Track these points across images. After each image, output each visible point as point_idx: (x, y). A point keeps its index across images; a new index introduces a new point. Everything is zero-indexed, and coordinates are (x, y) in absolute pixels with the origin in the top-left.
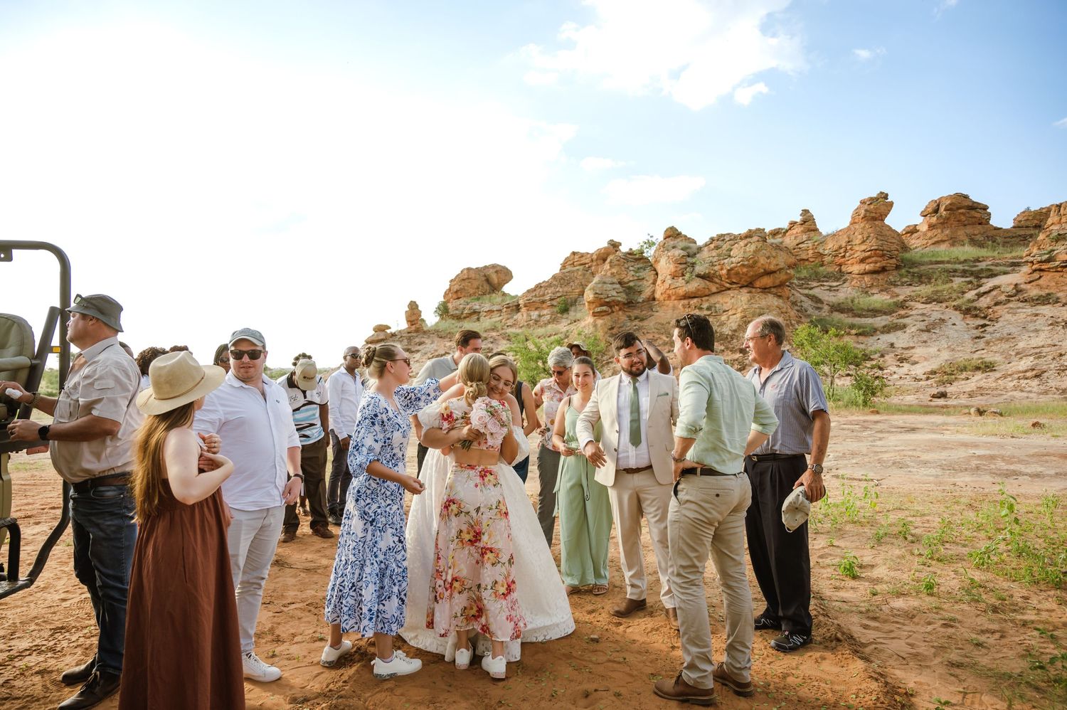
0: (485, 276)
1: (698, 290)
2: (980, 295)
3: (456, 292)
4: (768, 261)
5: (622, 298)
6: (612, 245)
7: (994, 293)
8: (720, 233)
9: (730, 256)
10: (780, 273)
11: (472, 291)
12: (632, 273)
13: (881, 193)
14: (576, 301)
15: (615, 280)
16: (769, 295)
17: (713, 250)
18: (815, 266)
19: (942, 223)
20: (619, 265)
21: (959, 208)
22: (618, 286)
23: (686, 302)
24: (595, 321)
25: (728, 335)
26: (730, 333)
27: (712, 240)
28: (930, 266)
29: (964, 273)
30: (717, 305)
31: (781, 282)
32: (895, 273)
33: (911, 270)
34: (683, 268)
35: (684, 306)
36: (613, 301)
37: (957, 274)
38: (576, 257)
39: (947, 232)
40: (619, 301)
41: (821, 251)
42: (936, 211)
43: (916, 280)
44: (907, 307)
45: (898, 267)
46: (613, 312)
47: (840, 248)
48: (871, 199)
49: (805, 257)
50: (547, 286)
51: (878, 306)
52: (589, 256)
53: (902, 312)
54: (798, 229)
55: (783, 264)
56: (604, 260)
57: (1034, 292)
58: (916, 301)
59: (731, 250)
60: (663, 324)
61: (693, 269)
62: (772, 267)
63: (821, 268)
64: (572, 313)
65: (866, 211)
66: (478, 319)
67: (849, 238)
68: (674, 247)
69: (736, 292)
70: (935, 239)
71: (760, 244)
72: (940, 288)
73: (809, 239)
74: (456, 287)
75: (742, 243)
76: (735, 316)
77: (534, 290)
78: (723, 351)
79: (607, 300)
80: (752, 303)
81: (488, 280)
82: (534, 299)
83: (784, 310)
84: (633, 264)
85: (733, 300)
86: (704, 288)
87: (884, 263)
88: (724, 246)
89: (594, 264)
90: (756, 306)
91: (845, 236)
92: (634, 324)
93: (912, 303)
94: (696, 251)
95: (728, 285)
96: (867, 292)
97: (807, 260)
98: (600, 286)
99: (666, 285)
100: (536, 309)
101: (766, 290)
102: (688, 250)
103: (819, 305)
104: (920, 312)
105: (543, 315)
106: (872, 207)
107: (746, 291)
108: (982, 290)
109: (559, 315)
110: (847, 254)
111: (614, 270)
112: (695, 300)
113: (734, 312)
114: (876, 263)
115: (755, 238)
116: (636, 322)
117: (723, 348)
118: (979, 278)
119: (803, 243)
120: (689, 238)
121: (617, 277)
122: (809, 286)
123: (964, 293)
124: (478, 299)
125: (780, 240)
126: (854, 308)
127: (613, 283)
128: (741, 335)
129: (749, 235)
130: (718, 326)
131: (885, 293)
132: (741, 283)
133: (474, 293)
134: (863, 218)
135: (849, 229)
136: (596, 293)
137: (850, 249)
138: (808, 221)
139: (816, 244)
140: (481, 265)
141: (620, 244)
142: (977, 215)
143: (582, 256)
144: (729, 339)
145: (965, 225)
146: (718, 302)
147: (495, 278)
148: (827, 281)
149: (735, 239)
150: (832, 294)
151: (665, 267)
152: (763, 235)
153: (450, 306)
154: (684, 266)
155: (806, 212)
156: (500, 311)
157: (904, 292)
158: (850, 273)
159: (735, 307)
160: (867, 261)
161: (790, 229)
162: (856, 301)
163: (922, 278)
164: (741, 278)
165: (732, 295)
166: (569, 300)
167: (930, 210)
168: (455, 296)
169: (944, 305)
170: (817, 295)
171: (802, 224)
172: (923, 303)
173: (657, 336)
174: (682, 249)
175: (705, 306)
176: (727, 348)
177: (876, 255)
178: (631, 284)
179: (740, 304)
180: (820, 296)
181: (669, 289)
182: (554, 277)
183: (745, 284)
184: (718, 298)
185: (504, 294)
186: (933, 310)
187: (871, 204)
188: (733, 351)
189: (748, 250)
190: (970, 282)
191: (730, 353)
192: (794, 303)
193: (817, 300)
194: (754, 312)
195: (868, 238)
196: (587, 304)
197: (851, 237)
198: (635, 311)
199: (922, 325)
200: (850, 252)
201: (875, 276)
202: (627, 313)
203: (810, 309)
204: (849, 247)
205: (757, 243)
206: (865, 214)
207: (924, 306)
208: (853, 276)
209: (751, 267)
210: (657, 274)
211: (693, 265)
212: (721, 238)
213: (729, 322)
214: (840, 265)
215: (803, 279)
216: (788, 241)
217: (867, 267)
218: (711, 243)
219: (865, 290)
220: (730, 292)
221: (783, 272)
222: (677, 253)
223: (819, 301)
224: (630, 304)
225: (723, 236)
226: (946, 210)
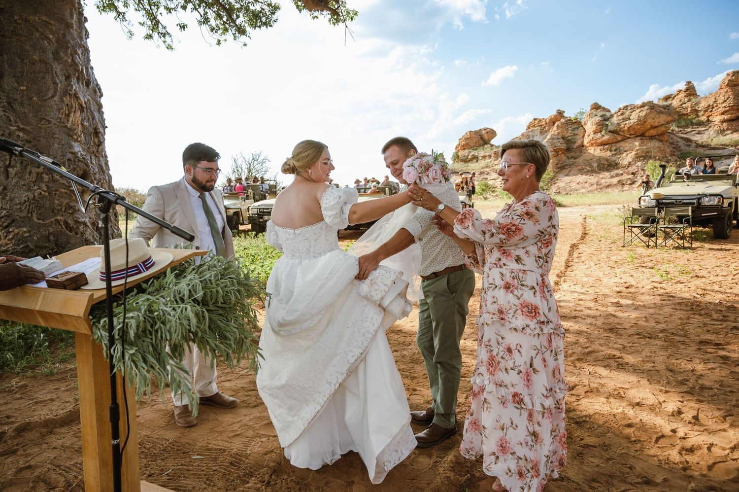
0: (480, 135)
1: (610, 140)
3: (463, 146)
4: (654, 121)
5: (564, 146)
6: (559, 113)
8: (625, 105)
9: (630, 119)
10: (661, 127)
11: (472, 145)
12: (570, 131)
15: (560, 137)
16: (654, 140)
17: (620, 115)
18: (692, 118)
20: (562, 127)
22: (561, 140)
23: (602, 147)
25: (626, 165)
26: (627, 163)
27: (620, 109)
30: (621, 148)
31: (661, 132)
34: (601, 128)
35: (601, 150)
36: (558, 149)
38: (537, 121)
40: (562, 149)
41: (697, 108)
46: (558, 155)
47: (709, 106)
48: (734, 73)
49: (685, 113)
51: (728, 142)
52: (544, 120)
54: (682, 95)
55: (663, 121)
56: (554, 123)
59: (631, 115)
60: (587, 160)
61: (607, 128)
62: (656, 124)
63: (696, 119)
65: (729, 80)
66: (477, 161)
67: (716, 99)
68: (596, 116)
69: (633, 139)
71: (649, 111)
74: (463, 143)
75: (638, 111)
76: (631, 154)
79: (555, 148)
80: (642, 146)
81: (482, 138)
83: (662, 149)
84: (571, 126)
85: (630, 145)
86: (613, 139)
87: (738, 114)
88: (627, 113)
89: (548, 125)
90: (645, 147)
91: (713, 98)
92: (570, 161)
94: (609, 117)
95: (628, 136)
96: (723, 134)
97: (687, 114)
98: (551, 140)
99: (590, 138)
101: (652, 138)
102: (605, 117)
103: (689, 143)
106: (733, 78)
107: (639, 139)
110: (714, 110)
111: (559, 131)
112: (608, 146)
113: (631, 152)
114: (732, 114)
115: (646, 107)
116: (572, 160)
117: (622, 172)
120: (606, 109)
121: (561, 134)
122: (686, 132)
124: (476, 149)
125: (669, 102)
126: (712, 144)
127: (558, 139)
128: (634, 164)
129: (643, 106)
130: (620, 160)
131: (736, 133)
132: (636, 134)
133: (474, 146)
134: (726, 85)
135: (717, 93)
137: (716, 106)
138: (690, 91)
139: (694, 103)
140: (477, 129)
141: (564, 112)
143: (540, 121)
144: (626, 167)
146: (621, 146)
147: (486, 137)
148: (697, 128)
149: (633, 108)
150: (699, 136)
151: (590, 127)
152: (652, 105)
153: (460, 154)
154: (601, 126)
155: (689, 83)
156: (490, 156)
158: (714, 121)
159: (632, 149)
160: (726, 113)
161: (677, 95)
162: (715, 140)
164: (636, 132)
168: (462, 148)
170: (689, 137)
171: (686, 91)
173: (584, 167)
174: (601, 116)
175: (613, 149)
176: (625, 172)
177: (733, 109)
178: (570, 138)
179: (635, 147)
180: (691, 138)
181: (592, 140)
182: (523, 134)
183: (639, 134)
184: (622, 144)
185: (492, 145)
187: (733, 76)
188: (628, 174)
189: (641, 115)
191: (626, 175)
192: (672, 143)
193: (688, 140)
194: (643, 150)
195: (728, 99)
198: (572, 154)
200: (716, 108)
201: (731, 122)
202: (567, 155)
203: (682, 146)
204: (714, 105)
205: (647, 110)
206: (729, 82)
208: (716, 123)
209: (643, 124)
210: (585, 131)
211: (607, 125)
212: (626, 107)
213: (628, 157)
214: (709, 117)
215: (681, 127)
216: (675, 103)
217: (726, 118)
218: (619, 111)
219: (722, 132)
220: (629, 140)
221: (663, 127)
222: (598, 119)
223: (690, 141)
224: (568, 150)
225: (627, 106)
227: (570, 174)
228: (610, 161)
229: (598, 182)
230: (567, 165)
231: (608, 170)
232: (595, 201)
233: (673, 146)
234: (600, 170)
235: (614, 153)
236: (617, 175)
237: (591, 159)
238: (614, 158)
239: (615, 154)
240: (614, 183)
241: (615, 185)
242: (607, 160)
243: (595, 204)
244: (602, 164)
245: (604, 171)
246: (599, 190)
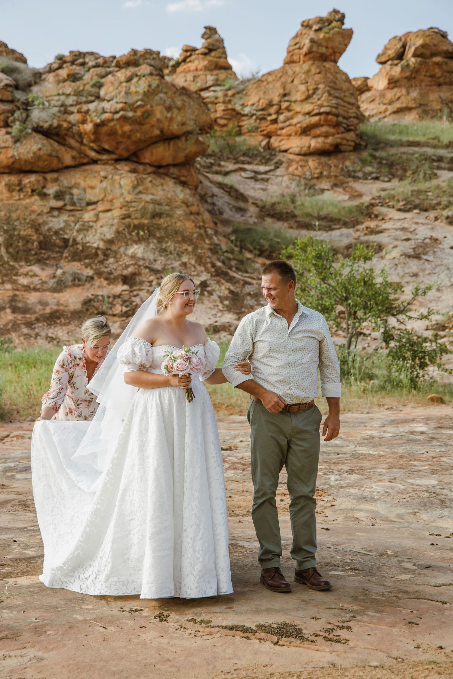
1: (38, 158)
4: (169, 115)
9: (98, 97)
10: (186, 140)
13: (336, 12)
16: (167, 179)
17: (65, 81)
18: (230, 134)
19: (409, 79)
21: (433, 55)
23: (14, 179)
25: (98, 248)
26: (102, 245)
27: (61, 60)
28: (403, 149)
30: (75, 191)
31: (186, 156)
32: (353, 156)
33: (377, 154)
34: (9, 111)
35: (10, 188)
37: (443, 165)
39: (414, 94)
41: (238, 108)
42: (400, 56)
43: (385, 170)
44: (376, 216)
45: (357, 148)
47: (270, 104)
48: (321, 20)
51: (332, 211)
53: (372, 224)
54: (198, 63)
55: (192, 123)
58: (389, 207)
59: (100, 86)
61: (28, 116)
62: (175, 128)
63: (238, 139)
65: (312, 41)
67: (284, 88)
69: (109, 168)
70: (397, 105)
71: (155, 81)
72: (423, 186)
73: (217, 83)
75: (122, 75)
76: (109, 214)
78: (92, 278)
80: (140, 192)
83: (194, 209)
85: (104, 184)
86: (50, 155)
87: (338, 139)
88: (87, 77)
90: (148, 198)
91: (278, 84)
93: (384, 210)
94: (31, 79)
95: (93, 154)
96: (312, 187)
101: (162, 171)
102: (15, 75)
103: (242, 205)
104: (398, 225)
106: (321, 35)
107: (127, 168)
110: (282, 118)
112: (33, 178)
113: (107, 208)
114: (326, 135)
115: (145, 69)
117: (89, 272)
119: (207, 89)
120: (13, 52)
122: (223, 169)
126: (297, 212)
128: (122, 250)
130: (78, 231)
131: (340, 190)
132: (118, 152)
134: (306, 55)
135: (283, 71)
137: (288, 109)
139: (230, 93)
144: (101, 257)
145: (439, 85)
146: (77, 186)
148: (249, 163)
150: (259, 186)
152: (158, 63)
154: (8, 106)
155: (210, 31)
158: (286, 151)
159: (110, 197)
160: (313, 132)
161: (184, 60)
162: (299, 201)
164: (118, 143)
165: (103, 174)
167: (391, 53)
169: (432, 214)
170: (236, 186)
171: (205, 54)
172: (399, 210)
175: (51, 190)
176: (99, 274)
177: (328, 123)
179: (117, 192)
180: (242, 189)
183: (126, 154)
184: (78, 178)
186: (417, 223)
187: (320, 29)
188: (110, 279)
189: (133, 89)
191: (105, 283)
192: (204, 199)
193: (238, 196)
194: (144, 208)
195: (316, 89)
197: (289, 86)
199: (407, 247)
201: (324, 159)
203: (227, 209)
204: (284, 105)
205: (149, 78)
206: (311, 47)
207: (402, 215)
208: (291, 157)
209: (139, 122)
211: (27, 106)
212: (79, 59)
213: (100, 224)
214: (269, 136)
216: (182, 83)
217: (313, 143)
218: (60, 67)
220: (98, 167)
221: (192, 139)
223: (240, 197)
226: (415, 55)
228: (44, 229)
229: (13, 299)
231: (41, 261)
234: (15, 258)
235: (54, 203)
236: (77, 281)
239: (60, 209)
240: (72, 307)
241: (77, 314)
242: (37, 227)
244: (20, 237)
245: (28, 262)
246: (25, 330)
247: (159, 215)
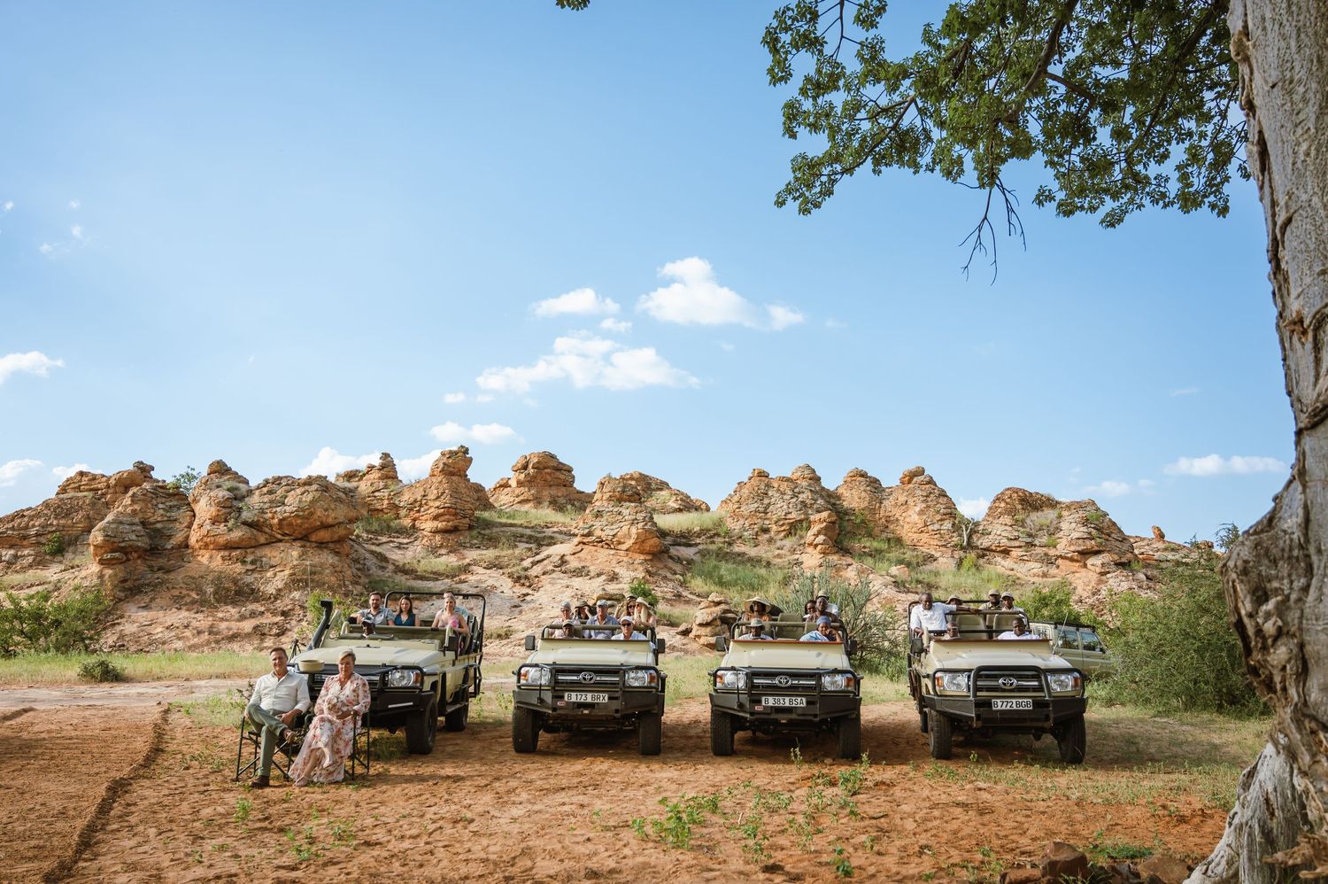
1: (243, 540)
2: (534, 564)
4: (326, 513)
5: (143, 543)
6: (140, 468)
7: (545, 562)
8: (277, 474)
9: (283, 504)
10: (338, 527)
12: (161, 511)
13: (462, 447)
14: (77, 539)
15: (137, 520)
16: (325, 550)
17: (266, 494)
18: (389, 518)
19: (529, 482)
20: (144, 500)
21: (545, 468)
22: (139, 528)
23: (227, 553)
24: (101, 571)
25: (271, 594)
26: (274, 592)
27: (267, 482)
28: (502, 529)
29: (530, 539)
30: (264, 559)
31: (339, 537)
32: (467, 533)
33: (483, 532)
34: (227, 513)
35: (223, 558)
36: (131, 546)
37: (523, 539)
38: (85, 478)
39: (532, 491)
40: (138, 547)
41: (397, 503)
42: (525, 467)
43: (485, 542)
44: (468, 572)
45: (471, 528)
46: (128, 560)
47: (415, 501)
48: (451, 452)
49: (379, 507)
50: (34, 516)
51: (441, 568)
52: (104, 479)
53: (463, 577)
54: (375, 475)
55: (342, 517)
56: (126, 489)
57: (574, 563)
58: (478, 566)
59: (286, 497)
60: (194, 578)
61: (240, 515)
62: (330, 521)
63: (394, 521)
64: (69, 556)
65: (444, 464)
67: (425, 491)
68: (218, 487)
69: (288, 545)
70: (521, 498)
71: (319, 494)
72: (503, 553)
73: (386, 487)
75: (299, 491)
76: (282, 573)
77: (12, 518)
78: (263, 612)
79: (123, 545)
80: (304, 559)
82: (10, 532)
83: (338, 569)
84: (164, 500)
85: (282, 555)
86: (251, 538)
87: (456, 522)
88: (279, 492)
89: (111, 491)
90: (309, 562)
91: (422, 488)
92: (156, 576)
93: (474, 568)
94: (245, 493)
95: (279, 536)
96: (435, 553)
97: (382, 510)
98: (113, 526)
99: (204, 531)
100: (11, 547)
101: (322, 545)
102: (236, 492)
103: (384, 564)
104: (479, 577)
105: (21, 556)
106: (451, 460)
107: (299, 545)
108: (538, 558)
109: (47, 557)
110: (422, 509)
111: (137, 507)
112: (238, 552)
113: (282, 569)
114: (448, 520)
115: (315, 487)
116: (160, 574)
117: (263, 609)
118: (540, 546)
119: (379, 490)
120: (240, 477)
121: (141, 515)
122: (377, 542)
123: (522, 560)
125: (355, 484)
126: (418, 569)
127: (133, 524)
128: (286, 595)
129: (309, 482)
130: (262, 584)
131: (452, 555)
132: (294, 535)
134: (441, 471)
135: (426, 481)
136: (107, 536)
137: (426, 504)
138: (387, 468)
139: (393, 493)
141: (153, 469)
142: (562, 477)
143: (94, 479)
144: (272, 599)
145: (550, 486)
146: (265, 556)
148: (397, 537)
149: (292, 483)
150: (399, 552)
151: (204, 509)
152: (324, 483)
154: (227, 510)
155: (386, 456)
157: (472, 555)
158: (423, 530)
159: (284, 563)
160: (440, 518)
161: (367, 473)
162: (423, 562)
163: (492, 541)
164: (294, 530)
165: (282, 548)
166: (67, 537)
167: (519, 466)
169: (501, 571)
170: (384, 552)
171: (381, 469)
172: (484, 568)
173: (184, 592)
174: (228, 490)
175: (249, 559)
176: (268, 610)
177: (449, 513)
178: (159, 526)
179: (289, 559)
180: (387, 554)
181: (207, 536)
182: (46, 504)
183: (300, 536)
184: (267, 551)
186: (490, 576)
187: (450, 457)
188: (274, 614)
189: (304, 499)
190: (530, 549)
191: (270, 615)
192: (356, 561)
193: (383, 558)
194: (305, 569)
195: (442, 494)
196: (92, 547)
197: (428, 490)
198: (160, 560)
200: (426, 507)
201: (446, 535)
202: (149, 563)
203: (373, 568)
204: (424, 502)
205: (315, 492)
206: (444, 467)
207: (488, 571)
208: (425, 533)
209: (307, 518)
210: (194, 516)
211: (240, 510)
212: (278, 480)
213: (276, 578)
214: (414, 520)
215: (372, 533)
216: (364, 487)
217: (440, 525)
218: (265, 486)
219: (433, 551)
220: (280, 544)
221: (343, 526)
222: (222, 494)
223: (385, 559)
224: (154, 551)
225: (280, 478)
226: (533, 468)
227: (153, 605)
228: (240, 583)
229: (211, 626)
230: (148, 585)
231: (234, 603)
232: (200, 669)
233: (358, 566)
234: (218, 601)
235: (250, 567)
236: (253, 615)
237: (202, 577)
238: (249, 579)
239: (253, 571)
240: (246, 631)
241: (248, 635)
242: (235, 582)
243: (200, 678)
244: (224, 588)
245: (226, 604)
246: (213, 645)
247: (315, 573)
